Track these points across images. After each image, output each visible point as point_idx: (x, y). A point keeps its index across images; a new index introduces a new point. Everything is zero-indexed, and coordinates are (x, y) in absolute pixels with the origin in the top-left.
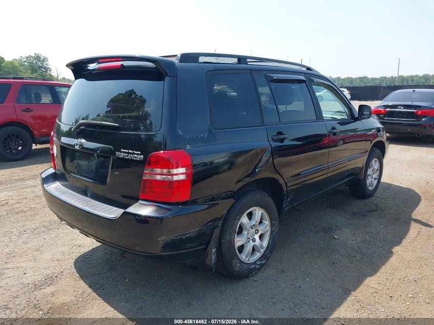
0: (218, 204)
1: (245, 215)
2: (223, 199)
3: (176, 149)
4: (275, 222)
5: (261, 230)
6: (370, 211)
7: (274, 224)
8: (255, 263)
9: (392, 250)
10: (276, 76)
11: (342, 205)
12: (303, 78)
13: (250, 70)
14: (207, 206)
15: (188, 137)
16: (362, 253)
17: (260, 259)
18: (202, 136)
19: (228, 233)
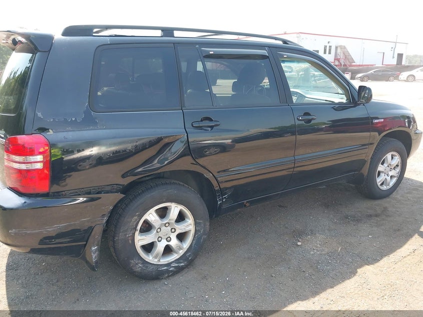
0: (100, 198)
1: (153, 211)
2: (107, 192)
3: (32, 134)
4: (201, 221)
5: (181, 228)
6: (370, 216)
7: (200, 223)
8: (169, 265)
9: (358, 270)
10: (212, 51)
11: (341, 204)
12: (264, 52)
13: (174, 43)
14: (85, 199)
15: (52, 120)
16: (317, 268)
17: (177, 261)
18: (74, 119)
19: (122, 231)
